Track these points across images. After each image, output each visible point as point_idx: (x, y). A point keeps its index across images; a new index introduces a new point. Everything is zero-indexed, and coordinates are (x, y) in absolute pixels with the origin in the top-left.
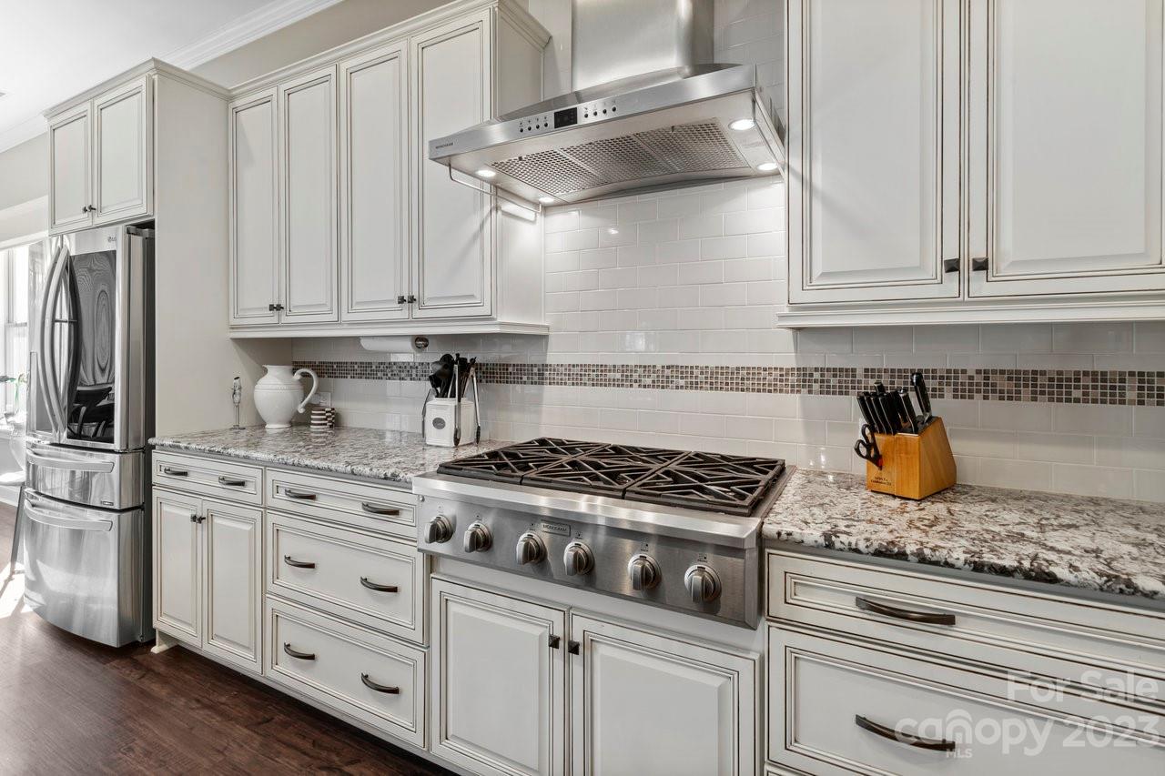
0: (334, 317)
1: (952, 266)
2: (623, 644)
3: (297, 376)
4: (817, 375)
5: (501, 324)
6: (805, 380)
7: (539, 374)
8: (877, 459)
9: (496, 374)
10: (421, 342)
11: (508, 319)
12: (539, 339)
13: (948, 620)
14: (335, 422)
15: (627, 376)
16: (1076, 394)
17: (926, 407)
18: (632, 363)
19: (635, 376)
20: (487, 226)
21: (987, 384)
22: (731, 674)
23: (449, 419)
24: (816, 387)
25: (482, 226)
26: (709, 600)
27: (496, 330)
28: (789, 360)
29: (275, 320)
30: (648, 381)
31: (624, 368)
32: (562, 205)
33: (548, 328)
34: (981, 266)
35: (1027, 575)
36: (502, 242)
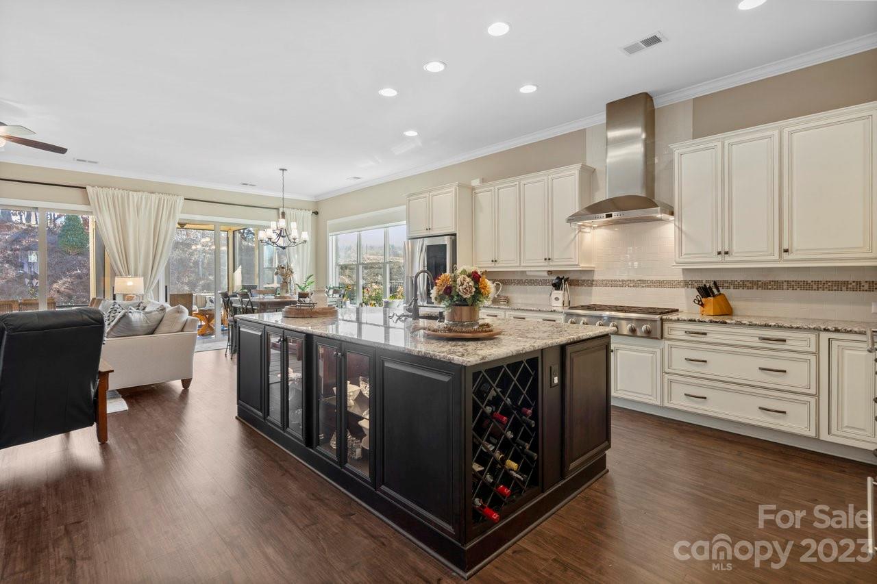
0: (518, 264)
1: (719, 253)
2: (626, 349)
3: (495, 284)
4: (690, 283)
5: (582, 267)
6: (686, 284)
7: (591, 283)
8: (702, 305)
9: (574, 283)
10: (550, 272)
11: (584, 265)
12: (591, 272)
13: (705, 334)
14: (508, 301)
15: (624, 283)
16: (770, 287)
17: (718, 291)
18: (626, 279)
19: (627, 283)
20: (577, 236)
21: (743, 285)
22: (654, 353)
23: (561, 297)
24: (690, 286)
25: (575, 236)
26: (648, 334)
27: (580, 269)
28: (681, 278)
29: (493, 265)
30: (632, 285)
31: (623, 281)
32: (599, 227)
33: (594, 267)
34: (726, 253)
35: (721, 323)
36: (581, 242)
